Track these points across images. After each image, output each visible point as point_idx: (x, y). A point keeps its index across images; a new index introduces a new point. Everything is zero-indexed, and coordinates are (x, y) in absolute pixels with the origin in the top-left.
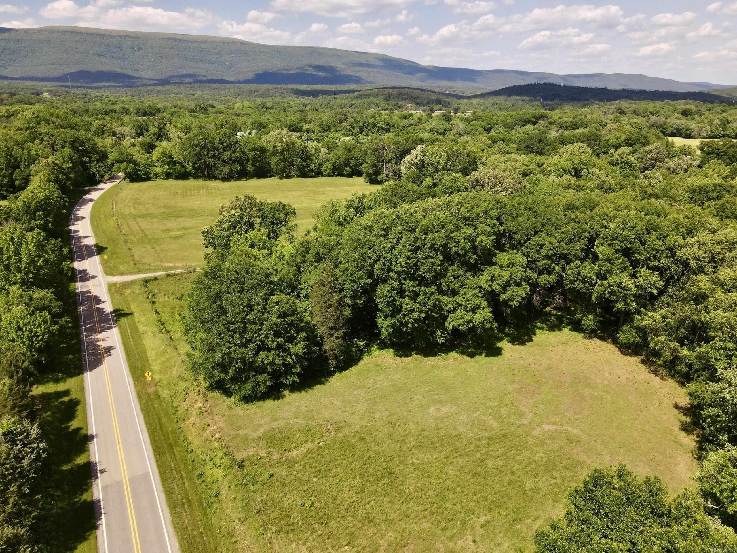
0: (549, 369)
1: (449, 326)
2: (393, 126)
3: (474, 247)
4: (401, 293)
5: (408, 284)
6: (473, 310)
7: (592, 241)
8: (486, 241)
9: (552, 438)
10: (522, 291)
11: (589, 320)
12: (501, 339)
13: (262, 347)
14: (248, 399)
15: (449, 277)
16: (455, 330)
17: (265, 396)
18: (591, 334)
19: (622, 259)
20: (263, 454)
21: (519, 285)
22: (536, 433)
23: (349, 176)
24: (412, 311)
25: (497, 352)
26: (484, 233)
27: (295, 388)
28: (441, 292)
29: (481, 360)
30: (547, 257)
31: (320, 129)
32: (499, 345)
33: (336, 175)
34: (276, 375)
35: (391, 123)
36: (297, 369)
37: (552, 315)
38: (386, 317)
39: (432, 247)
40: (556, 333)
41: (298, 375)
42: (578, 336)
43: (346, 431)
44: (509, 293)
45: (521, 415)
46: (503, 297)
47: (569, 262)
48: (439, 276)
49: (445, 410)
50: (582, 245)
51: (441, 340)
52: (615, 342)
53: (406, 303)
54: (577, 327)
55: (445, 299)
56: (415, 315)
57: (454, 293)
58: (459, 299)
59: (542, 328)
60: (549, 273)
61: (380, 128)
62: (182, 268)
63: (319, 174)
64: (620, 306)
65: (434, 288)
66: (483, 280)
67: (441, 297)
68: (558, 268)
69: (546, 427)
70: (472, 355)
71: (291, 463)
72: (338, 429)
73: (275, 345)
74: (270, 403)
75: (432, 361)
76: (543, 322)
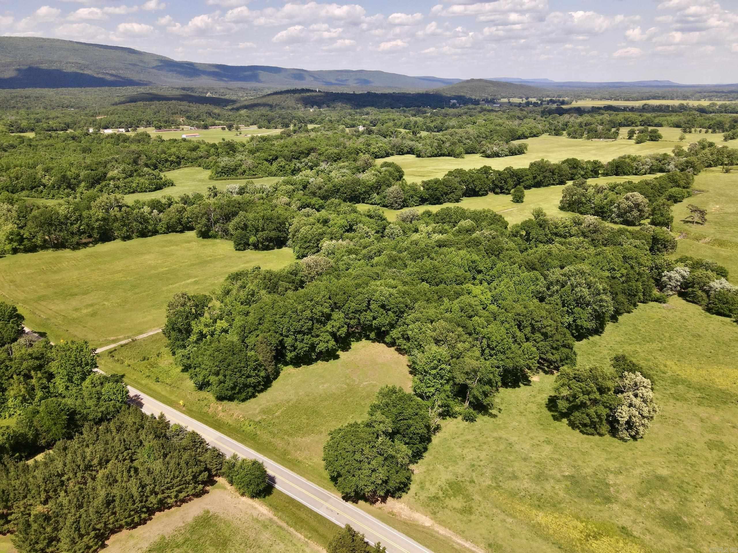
0: (361, 360)
1: (317, 350)
2: (183, 158)
3: (323, 314)
4: (296, 340)
5: (299, 336)
6: (327, 342)
7: (369, 301)
8: (327, 311)
9: (367, 387)
10: (345, 329)
11: (373, 335)
12: (338, 350)
13: (249, 376)
14: (243, 400)
15: (315, 330)
16: (321, 352)
17: (250, 397)
18: (374, 341)
19: (382, 310)
20: (264, 417)
21: (343, 327)
22: (361, 386)
23: (182, 232)
24: (303, 348)
25: (337, 357)
26: (326, 307)
27: (262, 391)
28: (312, 336)
29: (332, 361)
30: (353, 312)
31: (124, 175)
32: (337, 353)
33: (170, 232)
34: (254, 387)
35: (181, 156)
36: (262, 383)
37: (356, 333)
38: (291, 352)
39: (307, 318)
40: (360, 342)
41: (263, 385)
42: (369, 342)
43: (292, 402)
44: (340, 332)
45: (354, 381)
46: (338, 334)
47: (361, 313)
48: (310, 330)
49: (325, 385)
50: (365, 304)
51: (314, 357)
52: (384, 342)
53: (299, 345)
54: (368, 338)
55: (315, 339)
56: (305, 349)
57: (318, 336)
58: (321, 338)
59: (353, 341)
60: (354, 319)
61: (172, 162)
62: (125, 338)
63: (155, 232)
64: (383, 329)
65: (309, 336)
66: (328, 327)
67: (313, 339)
68: (357, 316)
69: (365, 383)
70: (327, 361)
71: (278, 417)
72: (288, 402)
73: (254, 374)
74: (253, 400)
75: (311, 367)
76: (353, 338)
